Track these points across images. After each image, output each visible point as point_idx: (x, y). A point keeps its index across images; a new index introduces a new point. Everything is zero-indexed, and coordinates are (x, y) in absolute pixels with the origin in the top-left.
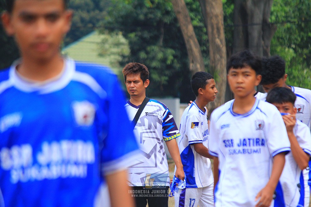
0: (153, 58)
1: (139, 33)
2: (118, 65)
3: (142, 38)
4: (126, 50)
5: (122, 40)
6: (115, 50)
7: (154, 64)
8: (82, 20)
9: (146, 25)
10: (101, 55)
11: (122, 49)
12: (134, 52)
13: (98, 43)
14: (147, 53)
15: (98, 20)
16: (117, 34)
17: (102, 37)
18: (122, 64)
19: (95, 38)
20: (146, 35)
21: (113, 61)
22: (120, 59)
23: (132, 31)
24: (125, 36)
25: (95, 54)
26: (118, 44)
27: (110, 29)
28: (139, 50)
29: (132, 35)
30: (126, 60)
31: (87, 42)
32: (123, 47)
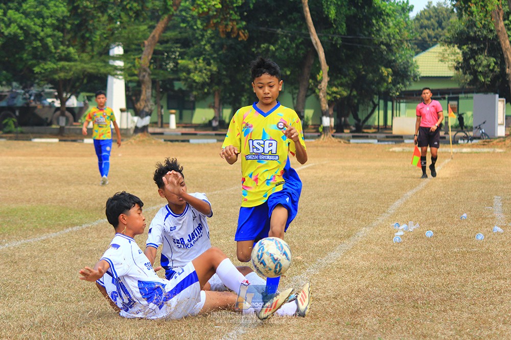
0: (480, 65)
1: (470, 46)
2: (454, 70)
3: (471, 50)
4: (460, 58)
5: (458, 50)
6: (453, 57)
7: (480, 69)
8: (429, 36)
9: (475, 40)
10: (441, 61)
11: (457, 58)
12: (466, 59)
13: (440, 53)
14: (475, 61)
15: (440, 36)
16: (454, 46)
17: (443, 48)
18: (457, 68)
19: (437, 49)
20: (475, 47)
21: (450, 65)
22: (456, 65)
23: (464, 45)
24: (460, 48)
25: (437, 60)
26: (454, 54)
27: (449, 42)
28: (470, 58)
29: (465, 47)
30: (460, 65)
31: (431, 52)
32: (458, 55)
